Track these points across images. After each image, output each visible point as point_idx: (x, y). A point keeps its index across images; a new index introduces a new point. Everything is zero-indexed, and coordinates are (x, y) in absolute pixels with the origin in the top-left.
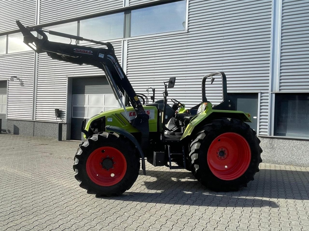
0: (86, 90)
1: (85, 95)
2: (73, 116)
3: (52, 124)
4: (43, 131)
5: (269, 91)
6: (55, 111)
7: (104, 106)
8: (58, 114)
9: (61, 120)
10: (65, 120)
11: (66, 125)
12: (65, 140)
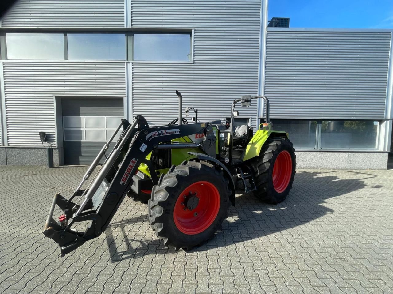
0: (81, 112)
1: (81, 117)
2: (65, 140)
3: (36, 150)
4: (21, 157)
5: (257, 117)
6: (39, 134)
7: (106, 129)
8: (45, 138)
9: (50, 145)
10: (55, 144)
11: (57, 150)
12: (58, 166)
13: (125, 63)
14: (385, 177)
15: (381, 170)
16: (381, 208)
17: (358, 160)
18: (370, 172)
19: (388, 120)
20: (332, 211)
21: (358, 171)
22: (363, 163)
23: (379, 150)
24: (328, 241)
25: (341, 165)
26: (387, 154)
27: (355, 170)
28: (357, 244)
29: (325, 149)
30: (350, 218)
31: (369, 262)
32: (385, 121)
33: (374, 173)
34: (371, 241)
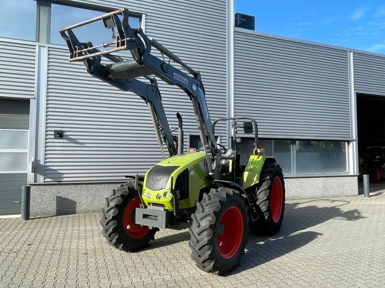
5: (227, 135)
13: (35, 46)
14: (357, 203)
15: (353, 196)
16: (357, 228)
17: (333, 186)
18: (345, 199)
19: (354, 141)
20: (321, 234)
21: (334, 199)
22: (338, 189)
23: (349, 173)
24: (326, 253)
25: (318, 193)
26: (357, 178)
27: (331, 198)
28: (345, 252)
29: (301, 174)
30: (337, 237)
31: (354, 259)
32: (352, 142)
33: (348, 199)
34: (353, 249)
